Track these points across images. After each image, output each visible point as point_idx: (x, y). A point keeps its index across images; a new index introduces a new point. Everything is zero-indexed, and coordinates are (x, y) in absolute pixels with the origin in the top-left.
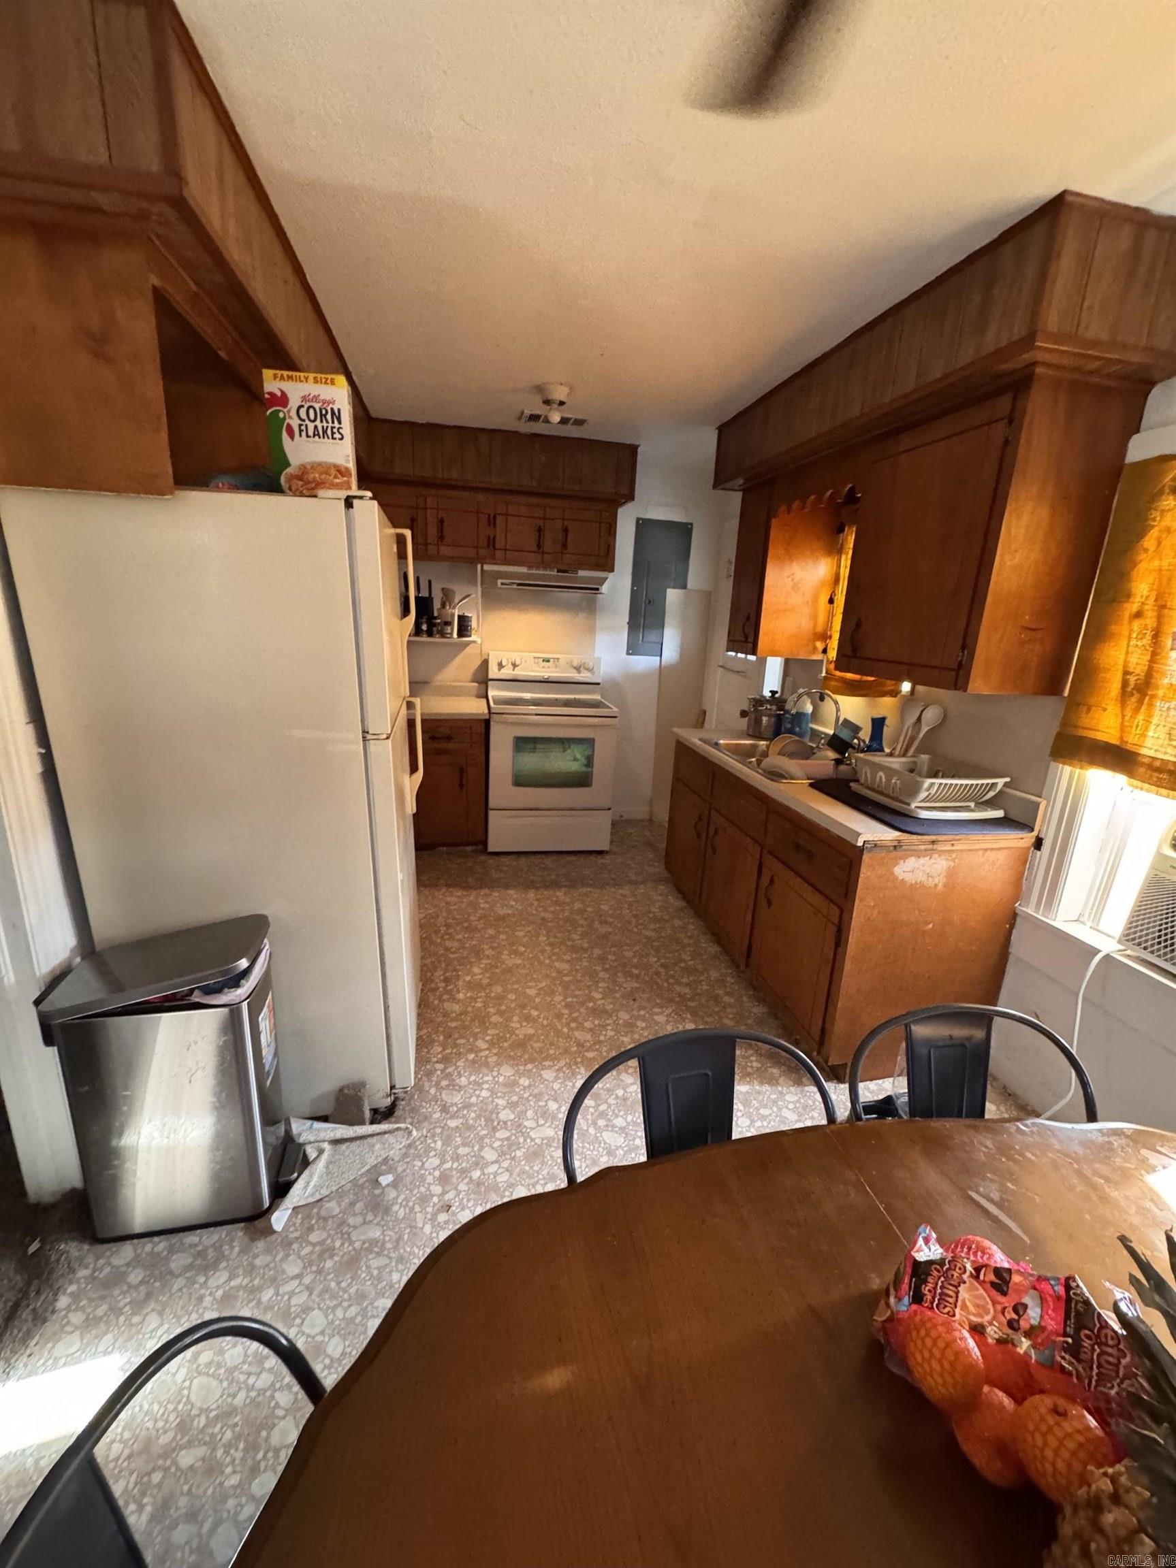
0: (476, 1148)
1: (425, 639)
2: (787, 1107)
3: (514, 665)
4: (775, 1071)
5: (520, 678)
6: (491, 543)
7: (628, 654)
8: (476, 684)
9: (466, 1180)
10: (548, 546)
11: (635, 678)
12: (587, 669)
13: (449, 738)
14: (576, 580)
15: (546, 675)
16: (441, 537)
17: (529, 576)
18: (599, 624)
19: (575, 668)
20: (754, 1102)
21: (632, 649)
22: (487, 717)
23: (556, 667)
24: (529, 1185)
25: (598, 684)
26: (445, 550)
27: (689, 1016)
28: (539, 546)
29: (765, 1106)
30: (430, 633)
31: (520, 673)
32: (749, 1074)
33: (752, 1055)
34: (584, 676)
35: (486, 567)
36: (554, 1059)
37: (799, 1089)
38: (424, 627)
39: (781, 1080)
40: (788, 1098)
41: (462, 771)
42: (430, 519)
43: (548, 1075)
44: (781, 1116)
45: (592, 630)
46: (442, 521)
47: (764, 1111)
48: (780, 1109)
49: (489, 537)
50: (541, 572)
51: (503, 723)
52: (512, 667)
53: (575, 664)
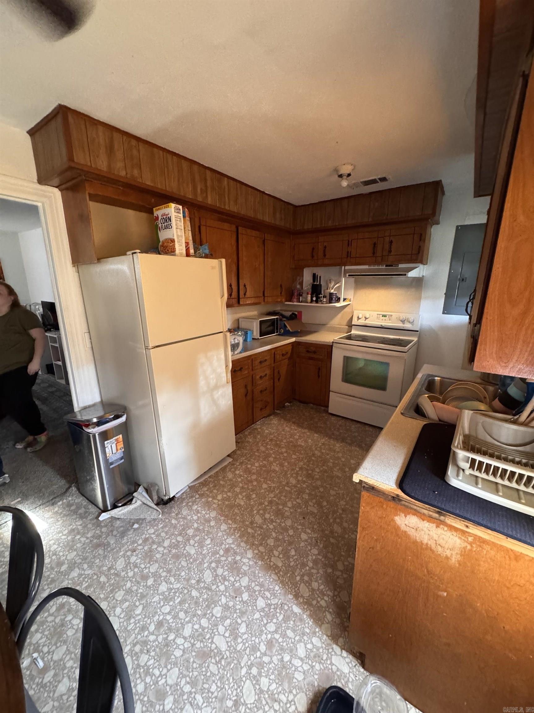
1: (314, 304)
2: (305, 644)
3: (366, 318)
4: (329, 617)
5: (368, 325)
6: (348, 255)
7: (444, 313)
8: (347, 327)
10: (379, 253)
11: (446, 329)
12: (409, 322)
13: (315, 352)
14: (397, 270)
15: (384, 324)
16: (325, 255)
17: (369, 270)
18: (423, 295)
19: (401, 321)
20: (292, 622)
21: (447, 310)
22: (331, 344)
23: (390, 320)
25: (418, 331)
26: (326, 261)
27: (321, 546)
28: (374, 253)
29: (294, 631)
30: (317, 302)
31: (368, 322)
32: (310, 605)
33: (328, 596)
34: (408, 326)
35: (347, 268)
36: (235, 521)
37: (329, 641)
38: (314, 299)
39: (325, 626)
40: (315, 640)
41: (319, 369)
42: (320, 247)
43: (224, 527)
44: (295, 646)
45: (419, 298)
46: (325, 247)
47: (290, 633)
48: (300, 641)
49: (348, 252)
50: (376, 267)
51: (340, 348)
52: (364, 319)
53: (401, 318)
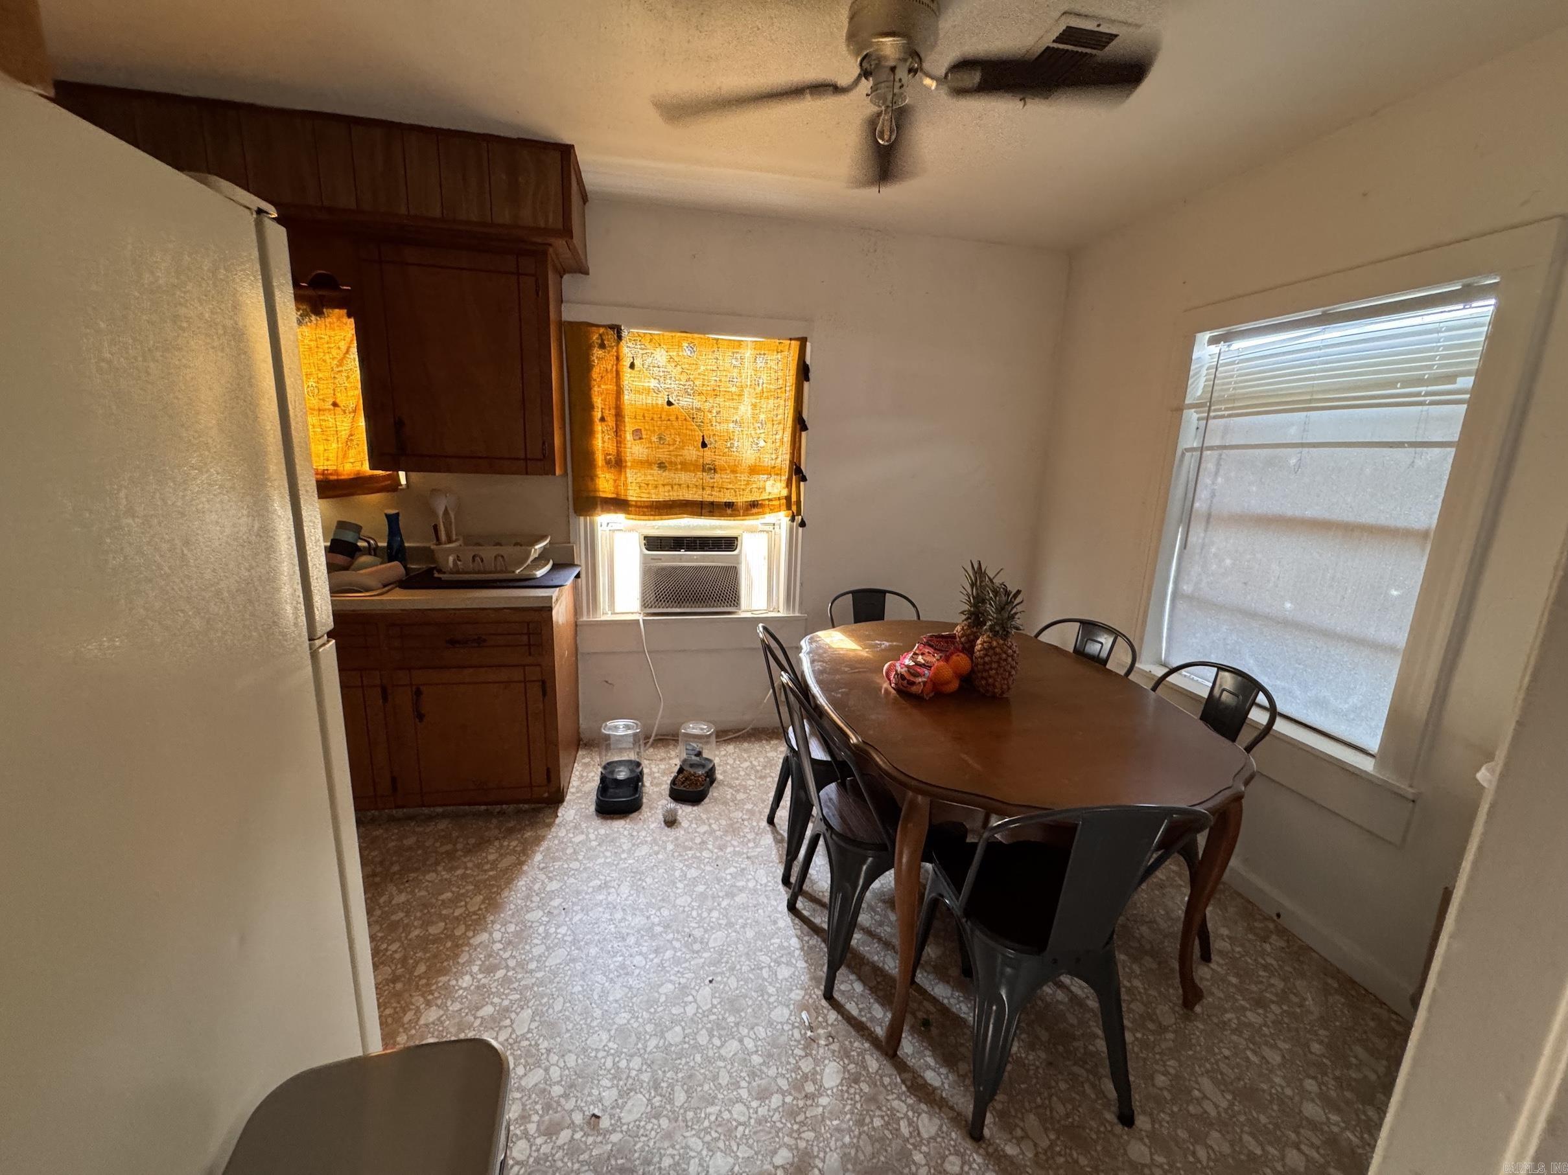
0: (722, 1064)
9: (764, 1069)
24: (769, 1008)
